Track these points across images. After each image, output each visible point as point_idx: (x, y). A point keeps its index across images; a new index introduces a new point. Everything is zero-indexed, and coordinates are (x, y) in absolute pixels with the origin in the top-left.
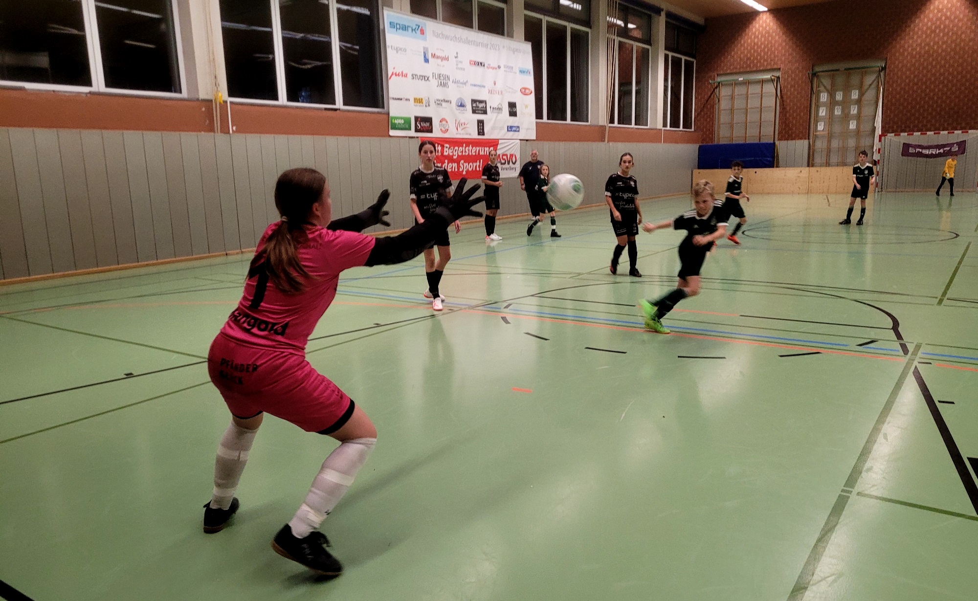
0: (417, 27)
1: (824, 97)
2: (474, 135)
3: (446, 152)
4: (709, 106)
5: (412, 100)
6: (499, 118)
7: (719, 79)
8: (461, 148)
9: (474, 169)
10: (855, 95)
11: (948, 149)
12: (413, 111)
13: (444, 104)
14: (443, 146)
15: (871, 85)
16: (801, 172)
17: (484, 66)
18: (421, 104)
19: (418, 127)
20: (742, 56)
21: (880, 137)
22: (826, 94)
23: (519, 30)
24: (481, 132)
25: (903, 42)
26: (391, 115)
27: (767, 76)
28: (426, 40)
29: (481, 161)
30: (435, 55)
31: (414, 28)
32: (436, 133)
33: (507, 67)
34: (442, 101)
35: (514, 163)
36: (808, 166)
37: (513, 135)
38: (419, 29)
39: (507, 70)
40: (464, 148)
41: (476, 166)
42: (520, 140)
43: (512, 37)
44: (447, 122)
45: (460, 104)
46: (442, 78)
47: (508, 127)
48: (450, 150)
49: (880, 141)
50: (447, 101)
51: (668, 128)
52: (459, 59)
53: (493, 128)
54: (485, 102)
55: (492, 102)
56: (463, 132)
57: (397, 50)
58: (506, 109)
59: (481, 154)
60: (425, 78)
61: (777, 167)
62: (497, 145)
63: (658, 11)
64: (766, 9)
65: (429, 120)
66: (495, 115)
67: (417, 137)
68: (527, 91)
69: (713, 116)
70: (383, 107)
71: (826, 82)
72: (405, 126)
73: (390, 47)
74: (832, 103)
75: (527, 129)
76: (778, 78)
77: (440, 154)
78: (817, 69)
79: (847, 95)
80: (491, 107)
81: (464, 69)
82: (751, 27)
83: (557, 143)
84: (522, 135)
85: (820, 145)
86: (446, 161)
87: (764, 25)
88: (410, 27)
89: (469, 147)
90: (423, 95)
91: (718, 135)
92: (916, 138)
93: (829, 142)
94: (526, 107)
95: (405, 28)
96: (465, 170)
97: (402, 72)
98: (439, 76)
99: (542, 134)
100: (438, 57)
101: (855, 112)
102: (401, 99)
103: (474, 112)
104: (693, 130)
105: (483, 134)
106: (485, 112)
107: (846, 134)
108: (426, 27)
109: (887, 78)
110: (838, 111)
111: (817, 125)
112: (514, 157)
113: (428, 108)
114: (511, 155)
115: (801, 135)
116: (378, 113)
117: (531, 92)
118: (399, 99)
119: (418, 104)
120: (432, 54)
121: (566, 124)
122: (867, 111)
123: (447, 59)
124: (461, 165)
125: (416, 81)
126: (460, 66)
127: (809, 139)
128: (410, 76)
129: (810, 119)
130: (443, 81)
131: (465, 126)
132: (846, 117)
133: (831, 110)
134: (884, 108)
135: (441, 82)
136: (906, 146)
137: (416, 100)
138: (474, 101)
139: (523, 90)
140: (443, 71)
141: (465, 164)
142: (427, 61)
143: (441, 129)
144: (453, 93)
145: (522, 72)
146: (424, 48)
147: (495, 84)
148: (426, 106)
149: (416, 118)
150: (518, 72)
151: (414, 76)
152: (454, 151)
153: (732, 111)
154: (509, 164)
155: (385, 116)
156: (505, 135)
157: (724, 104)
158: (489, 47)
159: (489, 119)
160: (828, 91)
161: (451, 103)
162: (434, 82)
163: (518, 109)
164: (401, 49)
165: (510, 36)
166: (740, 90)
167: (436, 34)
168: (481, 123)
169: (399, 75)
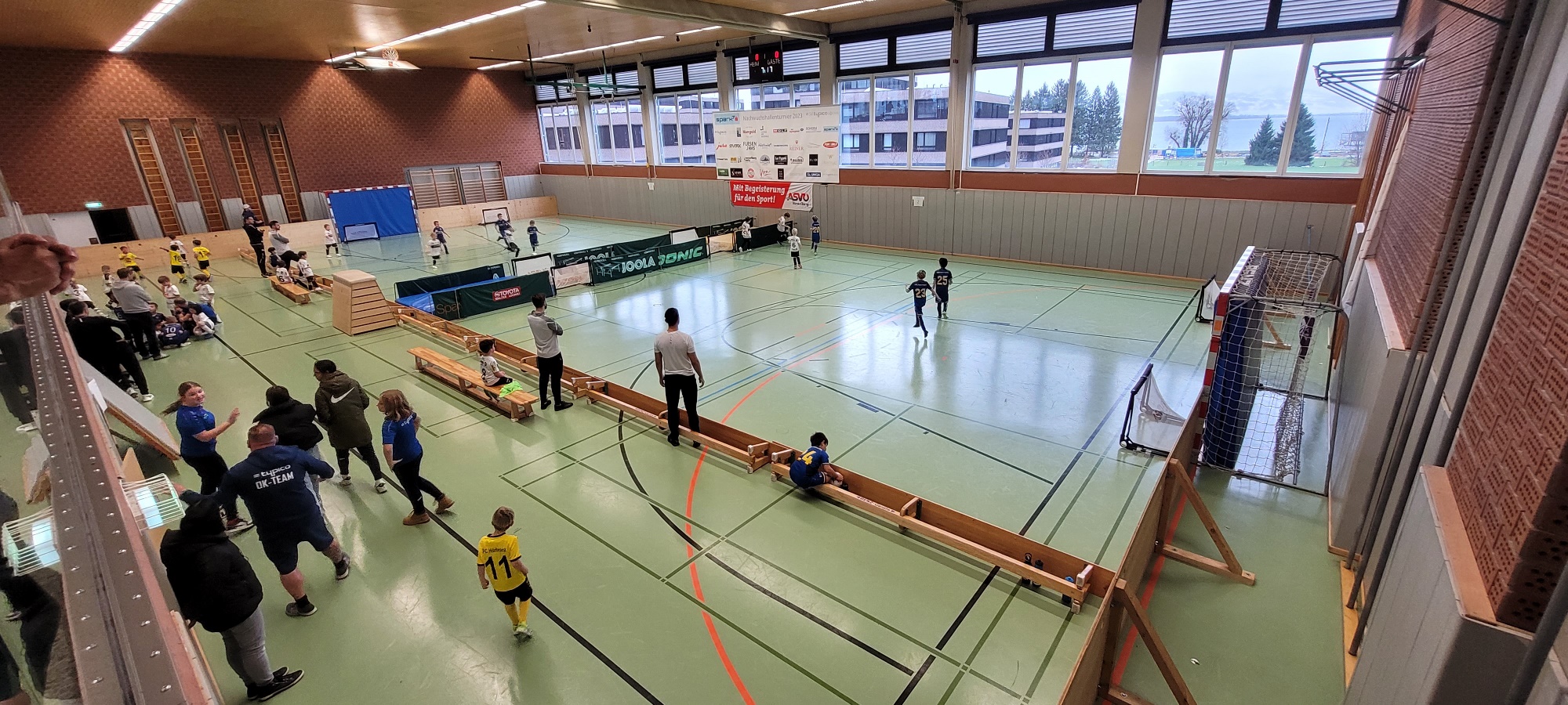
2: (775, 179)
5: (729, 159)
6: (799, 167)
13: (751, 160)
17: (787, 131)
18: (736, 161)
19: (733, 174)
24: (781, 177)
29: (775, 196)
31: (730, 118)
34: (750, 158)
35: (806, 200)
39: (810, 130)
44: (753, 171)
45: (764, 159)
47: (807, 173)
52: (764, 130)
53: (792, 174)
54: (786, 157)
55: (792, 156)
56: (766, 177)
58: (807, 160)
60: (739, 145)
65: (741, 170)
66: (796, 165)
68: (833, 145)
72: (726, 173)
75: (829, 175)
80: (791, 160)
81: (768, 136)
90: (737, 156)
94: (831, 157)
95: (725, 120)
96: (761, 201)
97: (723, 144)
98: (749, 143)
100: (747, 132)
102: (723, 159)
103: (776, 163)
105: (784, 179)
106: (786, 163)
112: (806, 196)
113: (740, 162)
114: (804, 195)
119: (734, 161)
120: (744, 130)
123: (755, 132)
126: (765, 134)
128: (728, 146)
135: (750, 147)
137: (731, 159)
138: (777, 156)
139: (828, 145)
142: (739, 135)
143: (749, 175)
144: (759, 153)
145: (826, 130)
146: (736, 129)
147: (797, 143)
149: (732, 169)
150: (822, 130)
151: (731, 146)
154: (800, 200)
156: (804, 179)
158: (792, 116)
159: (789, 169)
161: (756, 159)
164: (723, 131)
167: (746, 118)
168: (781, 171)
169: (722, 146)
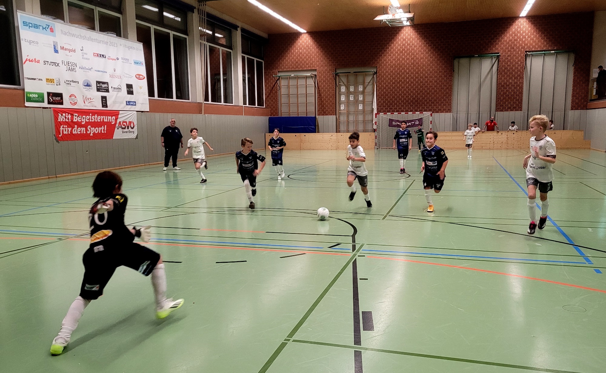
0: (47, 26)
1: (343, 89)
2: (99, 107)
3: (76, 119)
4: (274, 92)
5: (44, 80)
6: (118, 95)
7: (279, 74)
8: (88, 116)
9: (100, 132)
10: (361, 88)
11: (414, 123)
12: (46, 89)
13: (72, 83)
14: (72, 115)
15: (369, 83)
16: (332, 136)
17: (105, 57)
18: (52, 83)
19: (51, 100)
20: (293, 60)
21: (376, 114)
22: (344, 87)
23: (133, 33)
24: (105, 104)
25: (385, 57)
26: (26, 90)
27: (309, 74)
28: (55, 36)
29: (106, 126)
30: (63, 47)
31: (44, 27)
32: (67, 104)
33: (124, 59)
34: (71, 81)
35: (132, 128)
36: (337, 132)
37: (131, 108)
38: (49, 28)
39: (124, 61)
40: (90, 117)
41: (101, 130)
42: (137, 111)
43: (128, 39)
44: (76, 97)
45: (86, 84)
46: (70, 65)
47: (126, 102)
48: (79, 118)
49: (376, 117)
50: (75, 82)
51: (247, 105)
52: (84, 51)
53: (115, 102)
55: (113, 83)
56: (88, 105)
57: (30, 42)
58: (125, 89)
59: (105, 121)
60: (56, 64)
61: (318, 132)
62: (118, 114)
63: (236, 27)
64: (305, 32)
66: (116, 93)
67: (50, 108)
68: (141, 77)
69: (277, 99)
70: (20, 85)
71: (344, 79)
72: (39, 99)
73: (24, 40)
74: (348, 93)
75: (142, 104)
76: (315, 75)
77: (70, 121)
78: (338, 71)
79: (356, 88)
80: (112, 87)
81: (89, 59)
82: (297, 42)
83: (165, 114)
84: (138, 108)
85: (343, 118)
86: (76, 126)
87: (305, 41)
88: (41, 26)
89: (95, 116)
91: (281, 111)
92: (396, 116)
93: (348, 117)
94: (141, 88)
95: (36, 27)
96: (92, 133)
97: (35, 59)
98: (68, 63)
99: (154, 107)
100: (66, 49)
101: (362, 99)
102: (35, 79)
103: (98, 90)
104: (264, 107)
105: (107, 107)
106: (107, 91)
107: (357, 112)
108: (55, 27)
109: (378, 79)
110: (352, 98)
111: (340, 107)
112: (132, 124)
113: (59, 86)
114: (130, 122)
115: (331, 112)
116: (15, 89)
117: (144, 78)
118: (33, 79)
119: (50, 83)
120: (61, 47)
121: (173, 101)
122: (369, 98)
123: (74, 51)
124: (88, 129)
125: (47, 66)
126: (85, 56)
127: (336, 115)
128: (42, 62)
129: (336, 102)
130: (71, 67)
131: (91, 100)
132: (356, 102)
133: (348, 97)
134: (378, 97)
135: (69, 67)
136: (391, 121)
137: (47, 79)
138: (98, 82)
139: (138, 76)
140: (71, 60)
141: (91, 128)
142: (56, 51)
143: (71, 102)
144: (80, 76)
145: (136, 63)
146: (54, 42)
147: (115, 71)
148: (57, 85)
149: (49, 94)
150: (133, 63)
151: (45, 62)
152: (82, 119)
153: (288, 95)
154: (128, 128)
155: (21, 92)
156: (125, 107)
157: (283, 91)
158: (109, 43)
159: (111, 96)
160: (345, 85)
161: (78, 83)
162: (63, 68)
163: (134, 89)
164: (33, 42)
165: (126, 37)
166: (292, 82)
167: (64, 32)
168: (104, 99)
169: (32, 61)
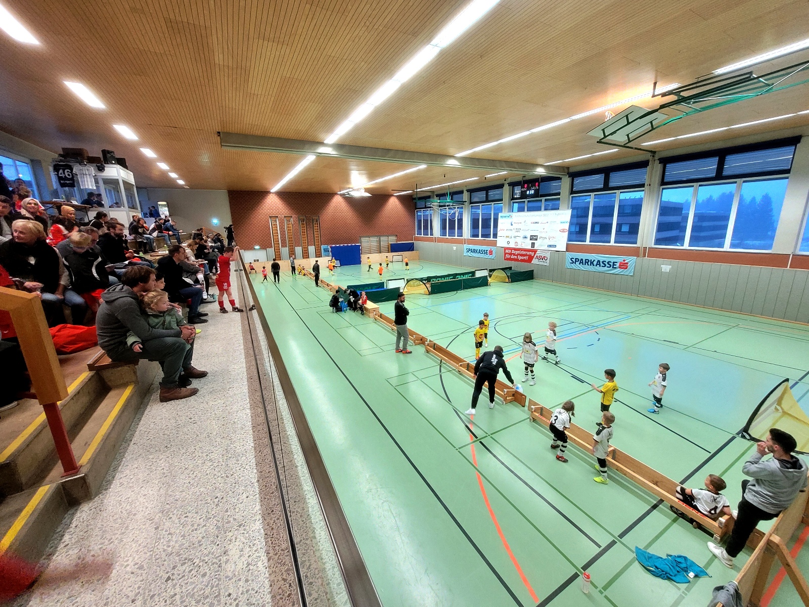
2: (529, 247)
29: (528, 256)
35: (545, 260)
54: (537, 236)
55: (541, 236)
60: (511, 230)
62: (537, 251)
84: (557, 249)
103: (531, 239)
106: (536, 240)
114: (545, 257)
117: (567, 231)
128: (505, 230)
130: (518, 230)
131: (526, 244)
137: (506, 237)
141: (520, 257)
143: (515, 245)
144: (522, 234)
145: (562, 222)
146: (511, 221)
150: (559, 223)
154: (543, 260)
159: (538, 243)
164: (503, 223)
168: (533, 244)
